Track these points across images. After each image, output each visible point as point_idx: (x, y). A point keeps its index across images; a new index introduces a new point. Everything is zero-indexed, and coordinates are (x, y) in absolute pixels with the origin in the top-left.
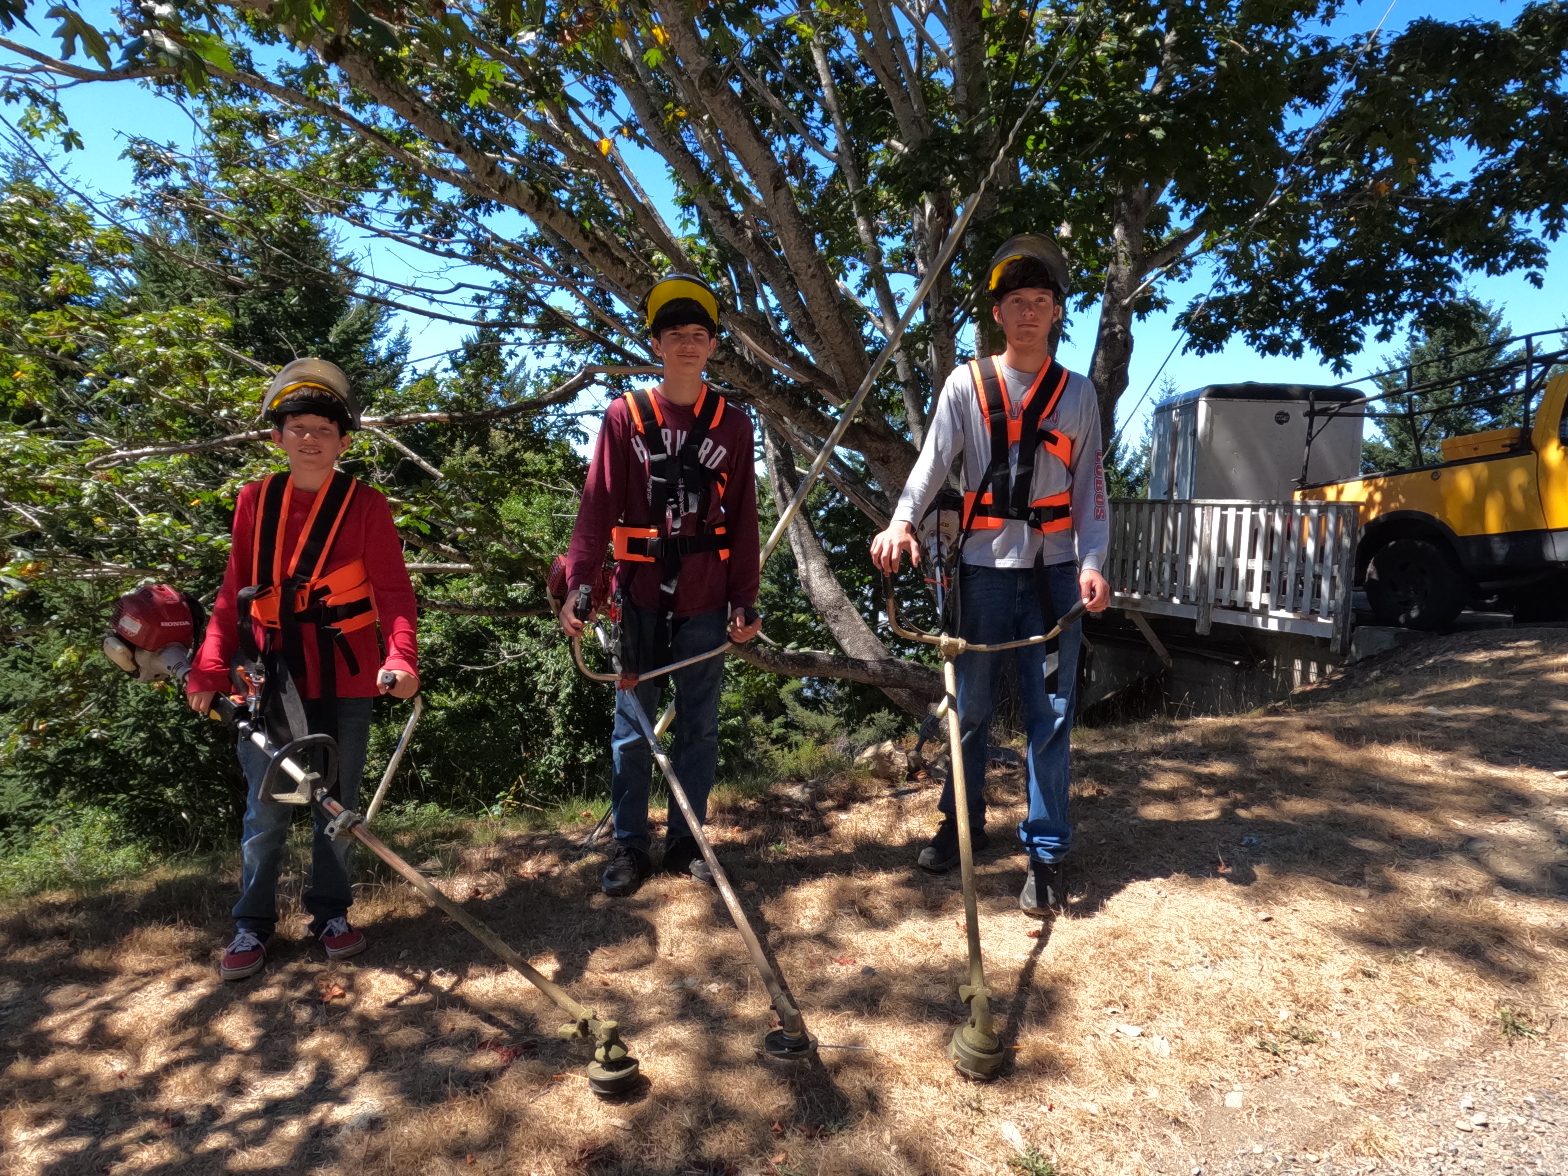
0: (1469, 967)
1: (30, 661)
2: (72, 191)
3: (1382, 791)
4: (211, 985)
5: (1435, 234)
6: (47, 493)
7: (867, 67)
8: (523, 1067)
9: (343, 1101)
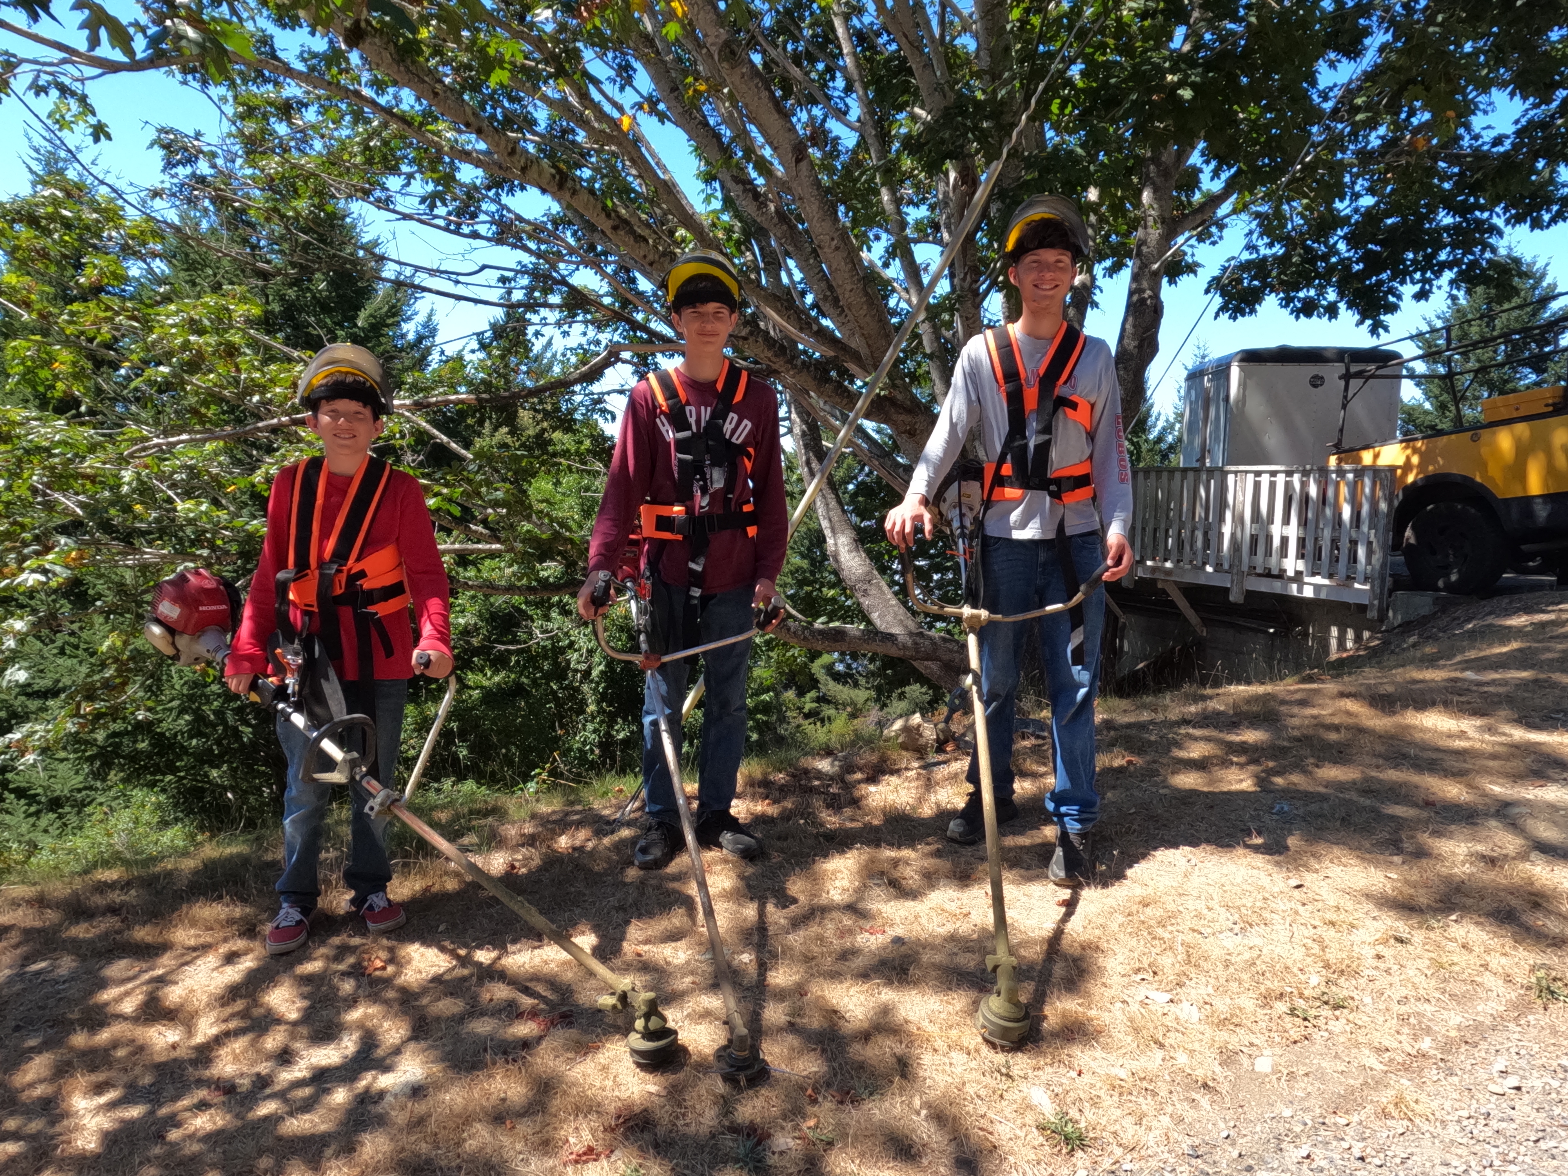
0: (1504, 932)
1: (77, 647)
2: (102, 182)
3: (1416, 757)
4: (258, 959)
5: (1475, 188)
6: (88, 482)
7: (889, 34)
8: (560, 1036)
9: (386, 1068)
